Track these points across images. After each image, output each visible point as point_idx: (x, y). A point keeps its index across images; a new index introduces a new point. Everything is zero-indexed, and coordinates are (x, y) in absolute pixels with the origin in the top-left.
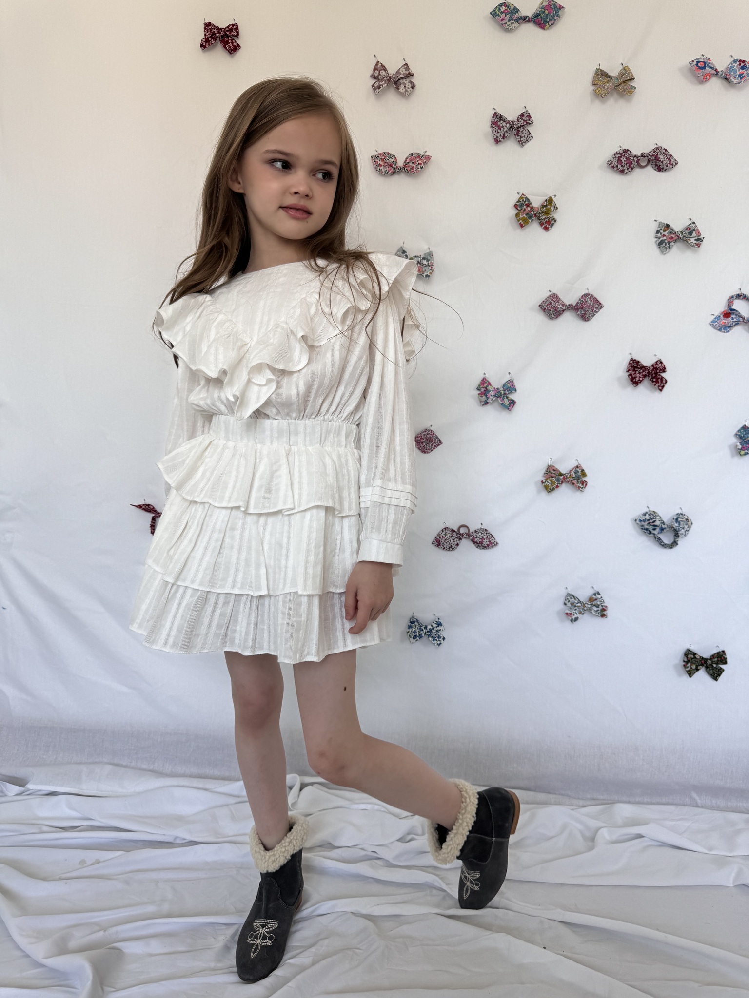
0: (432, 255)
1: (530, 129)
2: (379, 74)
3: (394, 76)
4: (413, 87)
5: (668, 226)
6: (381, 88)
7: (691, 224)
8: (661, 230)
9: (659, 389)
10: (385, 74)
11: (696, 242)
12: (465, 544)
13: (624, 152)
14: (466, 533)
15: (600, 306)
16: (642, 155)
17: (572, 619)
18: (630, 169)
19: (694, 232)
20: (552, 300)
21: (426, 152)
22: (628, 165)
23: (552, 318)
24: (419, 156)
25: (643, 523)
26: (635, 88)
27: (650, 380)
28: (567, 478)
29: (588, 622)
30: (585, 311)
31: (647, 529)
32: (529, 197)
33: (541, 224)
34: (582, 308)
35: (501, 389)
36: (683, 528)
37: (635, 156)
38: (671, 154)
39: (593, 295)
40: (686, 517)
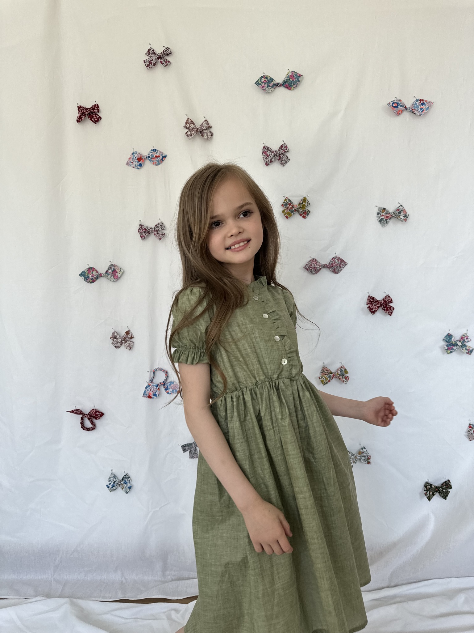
1: (288, 154)
2: (190, 126)
3: (200, 128)
4: (212, 135)
5: (384, 209)
6: (192, 136)
7: (399, 207)
8: (380, 212)
9: (389, 315)
10: (194, 126)
11: (404, 218)
15: (345, 264)
19: (402, 212)
20: (312, 263)
23: (314, 274)
27: (383, 309)
28: (335, 375)
29: (360, 468)
30: (334, 268)
32: (291, 199)
33: (301, 215)
34: (333, 266)
39: (340, 257)
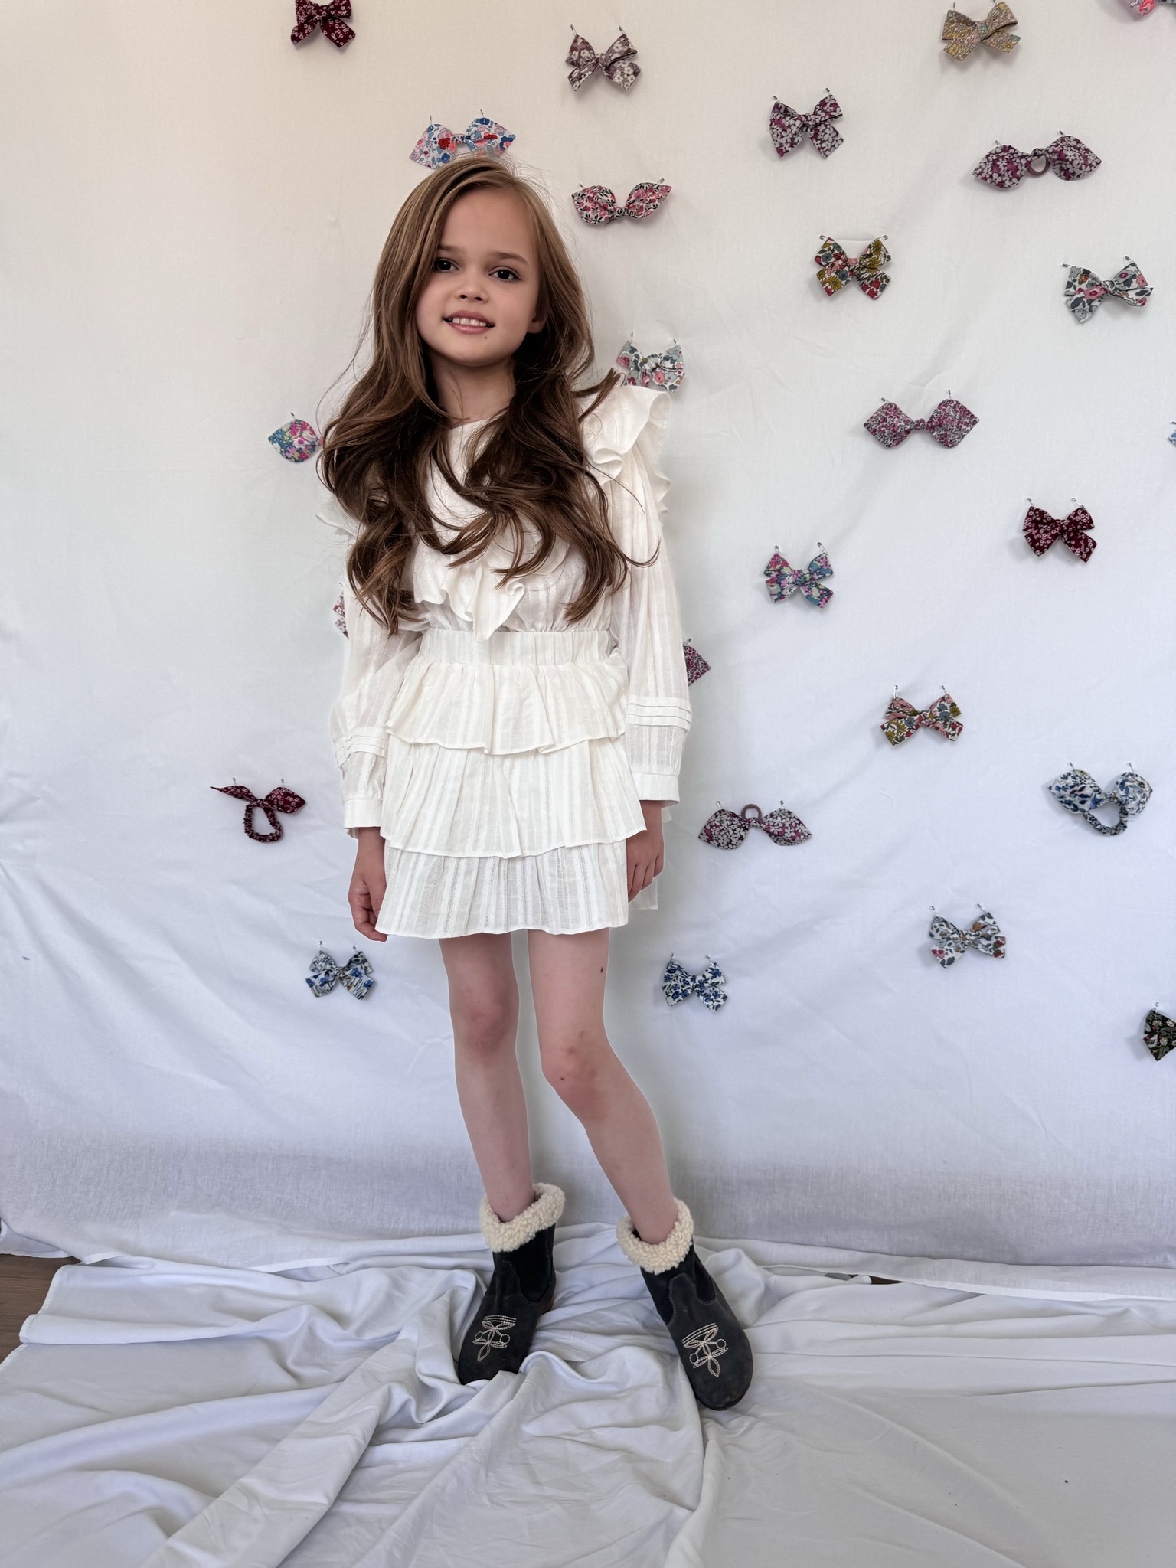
0: (680, 352)
1: (838, 126)
2: (580, 57)
3: (603, 57)
4: (636, 74)
5: (1086, 273)
6: (583, 79)
7: (1128, 267)
8: (1075, 281)
9: (1082, 558)
10: (589, 55)
11: (1138, 297)
12: (756, 837)
13: (1003, 151)
14: (754, 818)
15: (973, 421)
16: (1036, 154)
17: (944, 961)
18: (1015, 180)
20: (887, 414)
21: (663, 180)
22: (1010, 172)
23: (889, 446)
24: (652, 188)
25: (1062, 792)
26: (1019, 38)
27: (1066, 542)
28: (926, 718)
29: (973, 966)
30: (946, 430)
31: (1070, 803)
32: (839, 242)
33: (864, 288)
34: (940, 426)
35: (805, 572)
36: (1134, 799)
37: (1023, 157)
38: (1088, 146)
39: (960, 401)
40: (1140, 780)
